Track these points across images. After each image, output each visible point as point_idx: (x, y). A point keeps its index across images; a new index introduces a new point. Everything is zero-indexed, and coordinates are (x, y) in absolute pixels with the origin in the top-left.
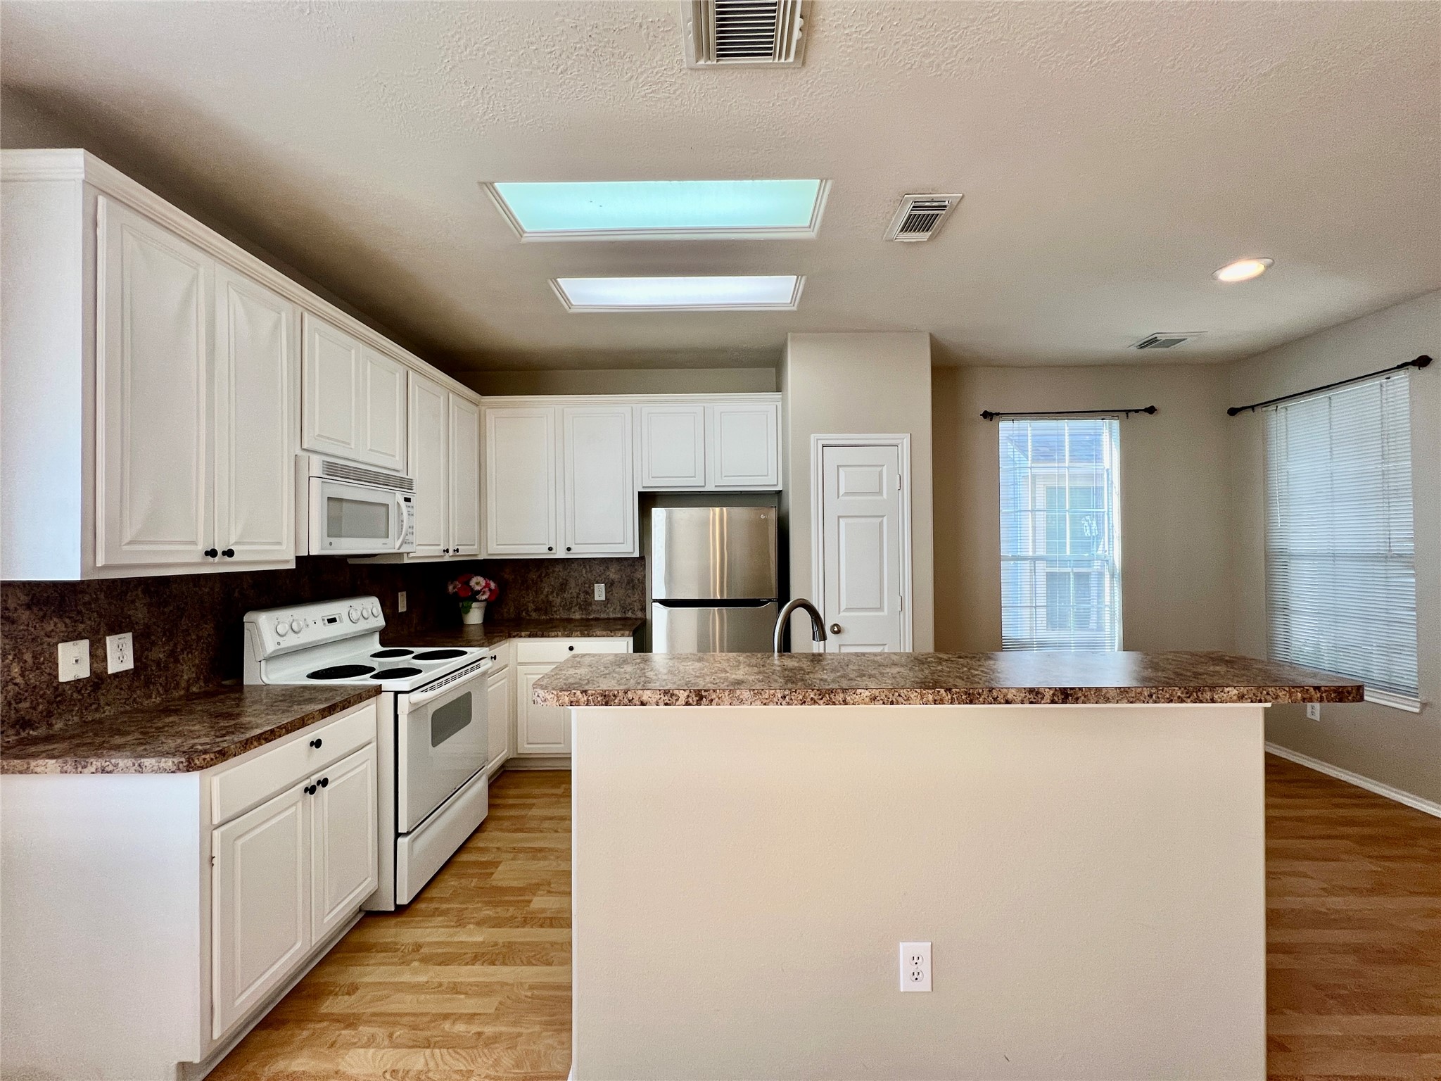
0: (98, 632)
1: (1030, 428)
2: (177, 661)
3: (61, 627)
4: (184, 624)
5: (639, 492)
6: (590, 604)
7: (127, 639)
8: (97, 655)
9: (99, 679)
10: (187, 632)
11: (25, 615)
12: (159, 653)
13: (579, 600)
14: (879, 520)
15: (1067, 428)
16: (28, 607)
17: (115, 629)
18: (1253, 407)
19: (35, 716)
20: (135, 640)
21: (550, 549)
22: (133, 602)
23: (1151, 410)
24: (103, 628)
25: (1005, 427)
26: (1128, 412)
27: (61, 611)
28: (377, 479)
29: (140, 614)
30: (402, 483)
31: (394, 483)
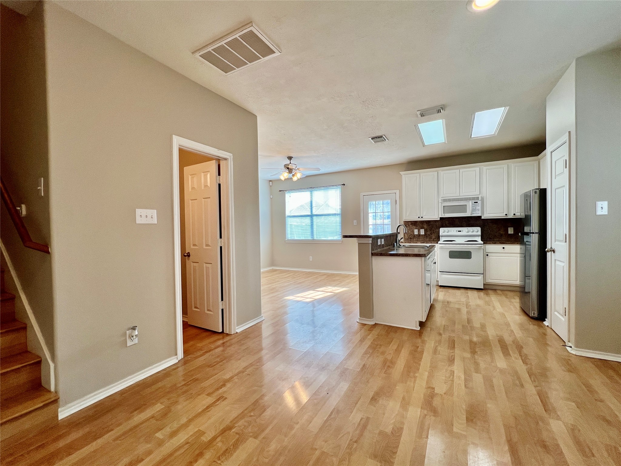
2: (432, 235)
3: (415, 227)
4: (433, 229)
7: (423, 230)
8: (419, 231)
9: (419, 235)
11: (411, 225)
12: (428, 233)
17: (422, 228)
19: (412, 238)
24: (420, 228)
27: (415, 225)
28: (462, 200)
29: (425, 226)
30: (474, 199)
31: (470, 199)
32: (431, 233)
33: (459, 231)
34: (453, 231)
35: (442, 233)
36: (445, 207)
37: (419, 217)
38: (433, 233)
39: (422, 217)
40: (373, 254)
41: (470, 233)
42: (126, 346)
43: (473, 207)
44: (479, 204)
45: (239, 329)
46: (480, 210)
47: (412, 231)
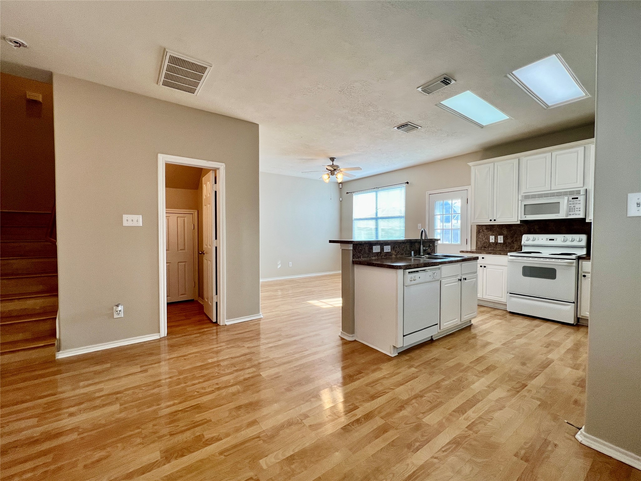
0: (496, 235)
2: (513, 243)
3: (491, 233)
4: (516, 236)
7: (502, 237)
8: (496, 238)
9: (496, 243)
10: (516, 238)
11: (485, 231)
12: (509, 241)
16: (486, 229)
17: (500, 235)
19: (486, 247)
20: (504, 237)
22: (504, 230)
24: (498, 234)
27: (491, 230)
28: (553, 195)
29: (505, 232)
30: (571, 193)
31: (565, 194)
32: (512, 241)
33: (550, 240)
34: (542, 239)
35: (525, 241)
36: (526, 206)
37: (491, 220)
38: (515, 241)
39: (495, 220)
40: (354, 263)
41: (568, 243)
42: (113, 318)
43: (570, 205)
44: (580, 201)
45: (229, 323)
46: (581, 209)
47: (487, 237)
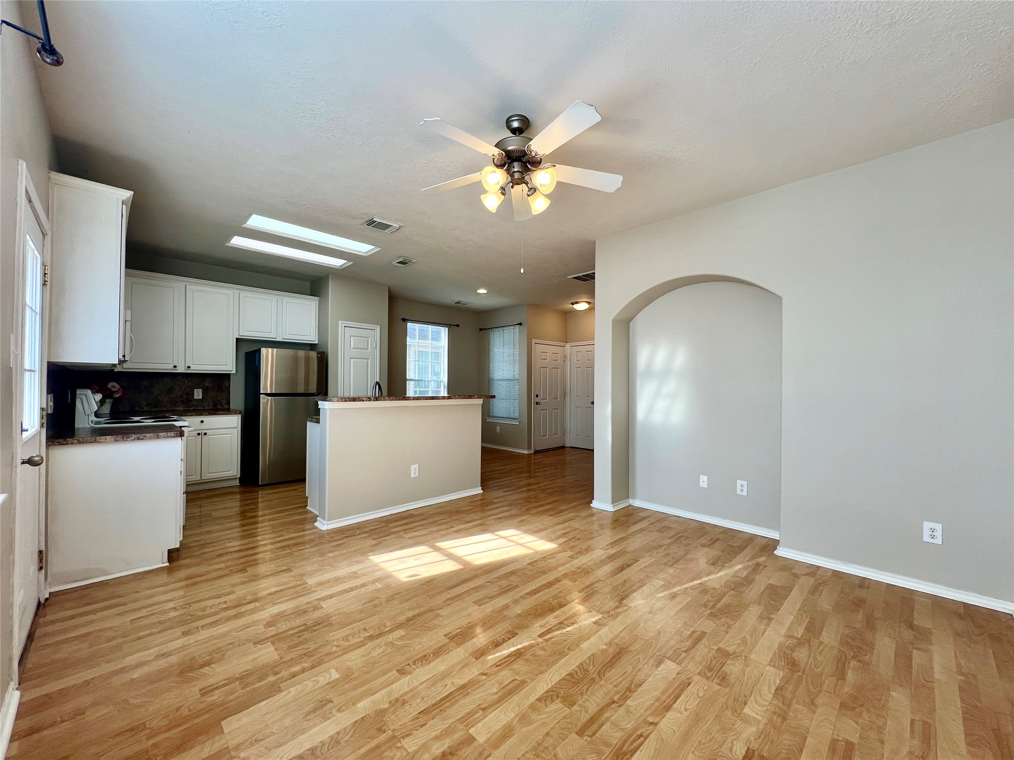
1: (417, 326)
5: (236, 338)
6: (191, 401)
13: (182, 399)
14: (367, 360)
15: (430, 328)
18: (486, 329)
21: (175, 367)
23: (458, 326)
25: (409, 325)
26: (451, 325)
